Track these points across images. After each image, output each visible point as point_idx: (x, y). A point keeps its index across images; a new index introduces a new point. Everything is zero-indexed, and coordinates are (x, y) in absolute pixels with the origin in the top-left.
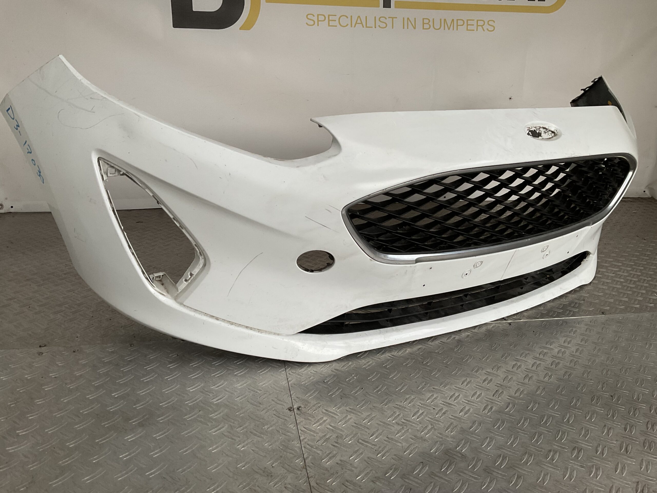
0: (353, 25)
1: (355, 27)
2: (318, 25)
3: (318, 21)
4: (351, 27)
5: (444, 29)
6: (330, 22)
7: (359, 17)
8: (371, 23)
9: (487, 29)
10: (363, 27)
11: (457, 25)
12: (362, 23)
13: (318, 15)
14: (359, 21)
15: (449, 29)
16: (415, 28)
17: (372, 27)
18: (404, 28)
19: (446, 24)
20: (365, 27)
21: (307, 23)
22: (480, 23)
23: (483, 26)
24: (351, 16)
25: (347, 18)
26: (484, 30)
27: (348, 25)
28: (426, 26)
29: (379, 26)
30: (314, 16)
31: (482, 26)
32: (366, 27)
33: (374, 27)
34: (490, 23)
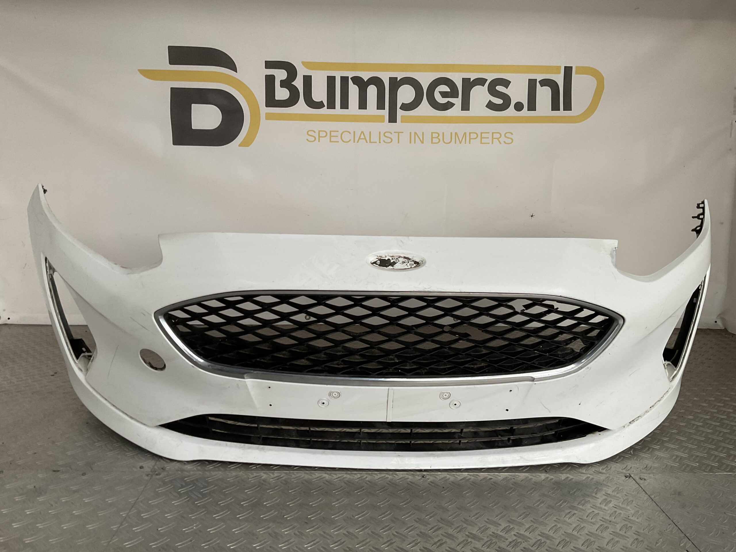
0: (356, 140)
1: (358, 142)
2: (319, 141)
3: (319, 137)
4: (354, 142)
5: (455, 143)
6: (332, 138)
7: (362, 132)
8: (375, 138)
9: (504, 142)
10: (367, 142)
11: (470, 139)
12: (365, 139)
13: (319, 131)
14: (362, 137)
15: (460, 143)
16: (422, 142)
17: (376, 142)
18: (410, 143)
19: (457, 136)
20: (368, 141)
21: (307, 140)
22: (496, 136)
23: (499, 139)
24: (354, 132)
25: (350, 133)
26: (500, 143)
27: (350, 140)
28: (435, 140)
29: (384, 141)
30: (315, 132)
31: (498, 139)
32: (370, 142)
33: (378, 142)
34: (507, 135)
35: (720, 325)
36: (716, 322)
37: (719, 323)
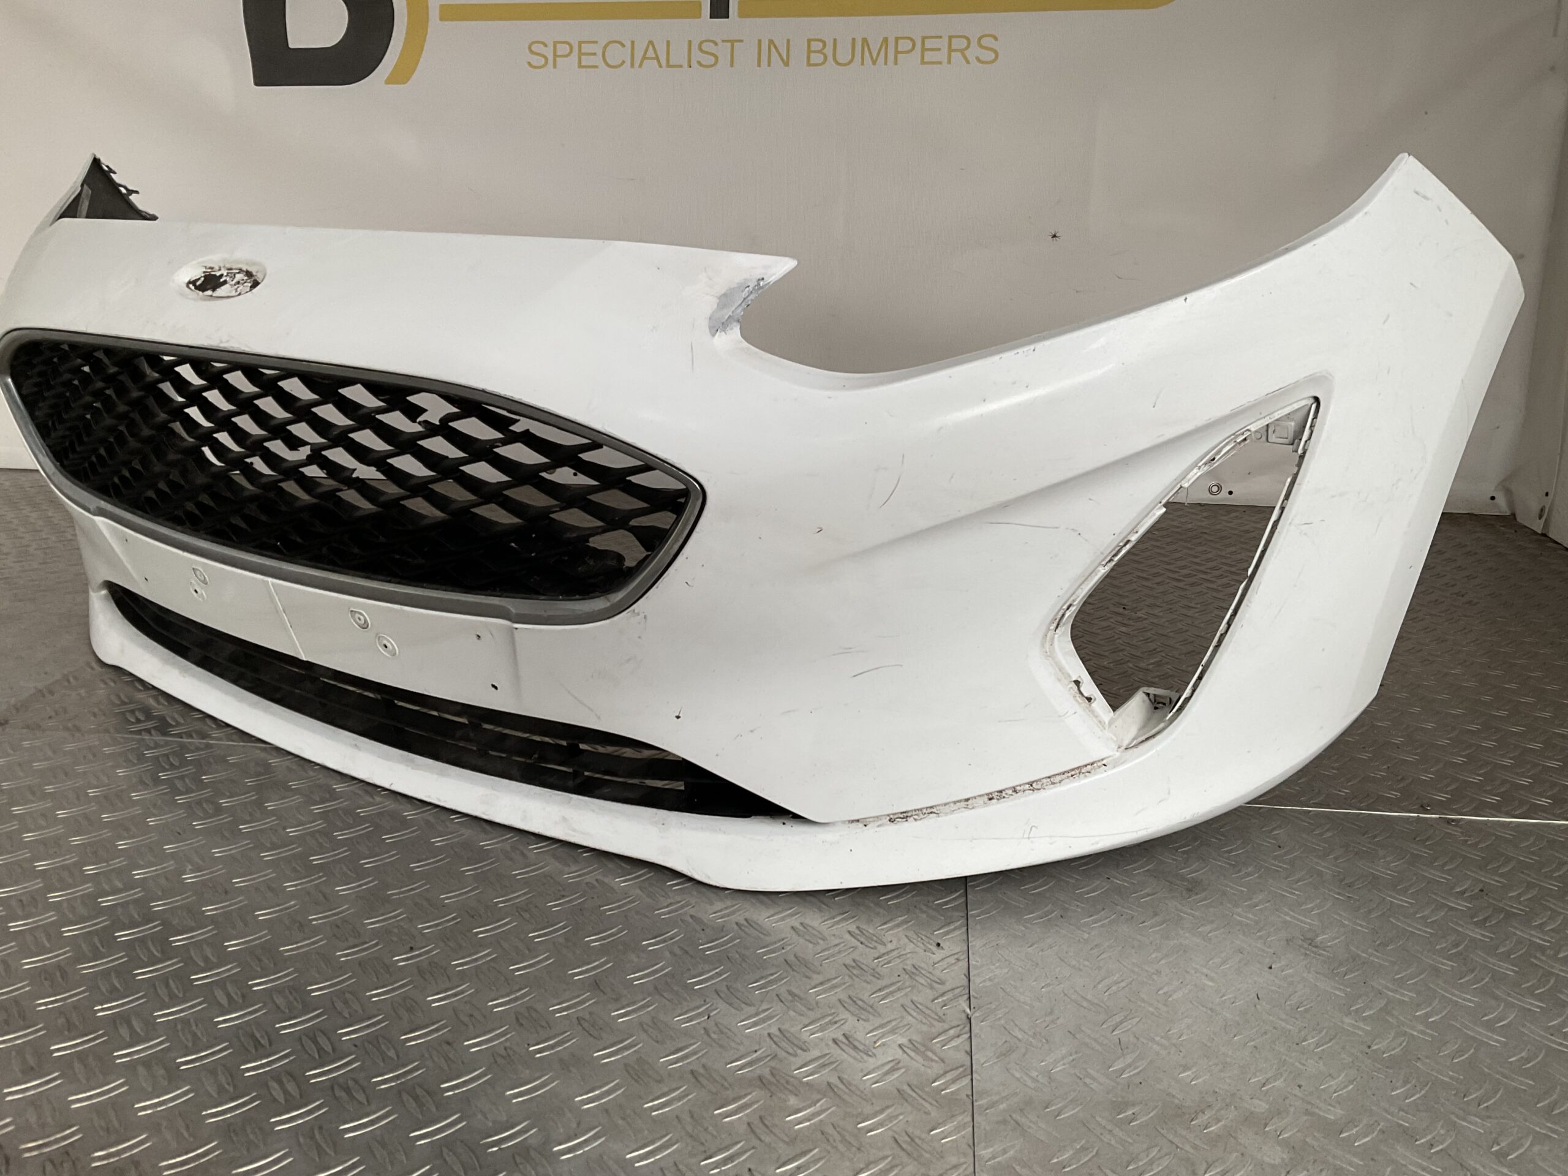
0: (637, 64)
1: (640, 66)
2: (555, 66)
3: (555, 56)
4: (632, 66)
5: (862, 64)
6: (583, 57)
7: (651, 43)
8: (679, 55)
9: (978, 59)
10: (661, 66)
11: (897, 52)
12: (657, 58)
13: (555, 43)
14: (651, 53)
15: (874, 62)
16: (786, 64)
17: (681, 66)
18: (759, 65)
19: (866, 49)
20: (663, 62)
21: (529, 63)
22: (959, 44)
23: (966, 52)
24: (633, 43)
25: (623, 45)
26: (968, 62)
27: (624, 62)
28: (816, 58)
29: (699, 62)
30: (546, 46)
31: (962, 51)
32: (669, 66)
33: (686, 65)
34: (984, 42)
35: (1502, 506)
36: (1493, 498)
37: (1501, 501)
